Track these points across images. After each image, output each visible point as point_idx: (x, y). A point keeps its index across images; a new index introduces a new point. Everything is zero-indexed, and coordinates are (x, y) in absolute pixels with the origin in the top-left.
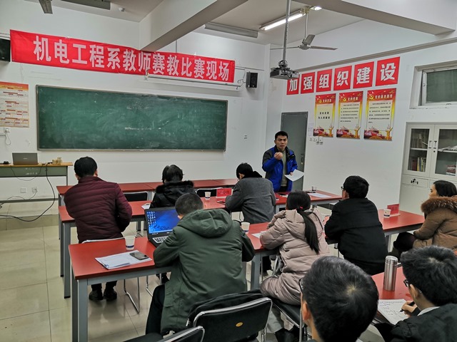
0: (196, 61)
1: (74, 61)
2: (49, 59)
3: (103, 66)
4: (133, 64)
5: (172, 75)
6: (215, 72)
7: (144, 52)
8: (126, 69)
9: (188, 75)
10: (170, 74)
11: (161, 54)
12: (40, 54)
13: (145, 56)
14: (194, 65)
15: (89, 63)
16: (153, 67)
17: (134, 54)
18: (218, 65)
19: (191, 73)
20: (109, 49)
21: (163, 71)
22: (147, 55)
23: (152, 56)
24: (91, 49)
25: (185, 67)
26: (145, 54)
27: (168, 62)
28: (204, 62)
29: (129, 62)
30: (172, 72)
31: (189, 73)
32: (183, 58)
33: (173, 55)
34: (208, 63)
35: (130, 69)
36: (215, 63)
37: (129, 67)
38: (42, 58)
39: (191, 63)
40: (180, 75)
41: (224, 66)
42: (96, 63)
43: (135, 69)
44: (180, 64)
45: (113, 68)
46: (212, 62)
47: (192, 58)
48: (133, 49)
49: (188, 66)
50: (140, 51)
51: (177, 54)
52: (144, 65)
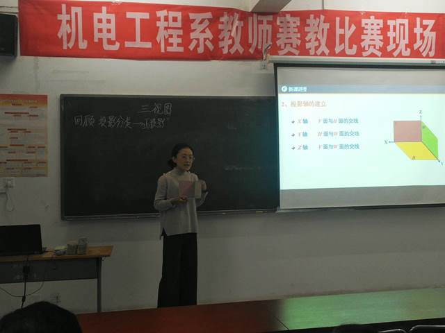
0: (364, 21)
1: (128, 44)
2: (83, 45)
3: (181, 49)
4: (238, 40)
5: (315, 55)
6: (407, 41)
7: (259, 14)
8: (225, 51)
9: (348, 52)
10: (312, 52)
11: (293, 14)
12: (69, 36)
13: (260, 22)
14: (360, 30)
15: (156, 44)
16: (278, 43)
17: (240, 19)
18: (412, 25)
19: (355, 47)
20: (192, 16)
21: (298, 48)
22: (265, 19)
23: (275, 20)
24: (159, 19)
25: (342, 37)
26: (260, 18)
28: (381, 22)
29: (230, 37)
30: (317, 48)
31: (351, 47)
32: (338, 19)
33: (317, 14)
35: (233, 51)
36: (406, 21)
37: (231, 46)
38: (71, 45)
39: (353, 28)
40: (332, 54)
41: (425, 27)
42: (168, 44)
43: (241, 50)
44: (332, 32)
45: (201, 50)
46: (399, 21)
47: (356, 17)
48: (238, 11)
49: (348, 34)
50: (252, 14)
51: (324, 12)
52: (260, 40)
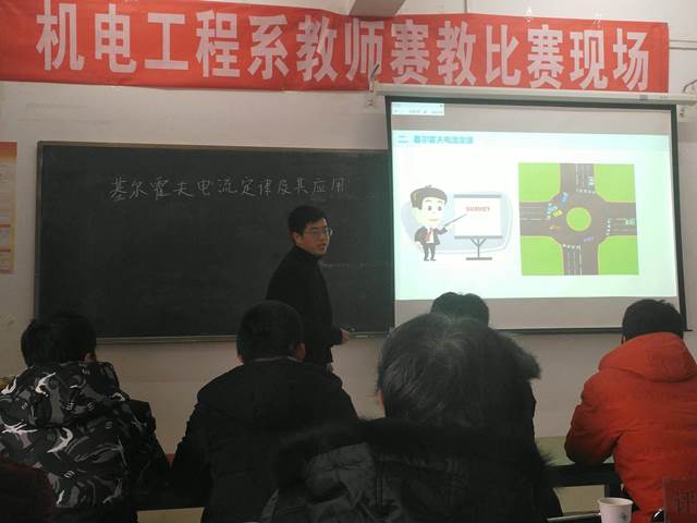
0: (532, 33)
1: (150, 64)
2: (77, 63)
3: (236, 73)
4: (327, 60)
5: (454, 84)
6: (602, 66)
7: (362, 18)
8: (307, 77)
9: (506, 79)
10: (449, 79)
11: (418, 19)
12: (55, 50)
13: (364, 32)
14: (525, 48)
15: (196, 66)
16: (394, 65)
17: (332, 26)
18: (610, 40)
19: (518, 73)
20: (254, 20)
21: (424, 73)
22: (372, 27)
23: (388, 28)
24: (201, 25)
25: (497, 57)
26: (364, 25)
27: (439, 44)
28: (559, 34)
29: (316, 55)
30: (456, 74)
31: (511, 73)
32: (489, 29)
33: (456, 20)
34: (575, 36)
35: (319, 76)
36: (600, 34)
37: (316, 69)
38: (58, 63)
39: (515, 42)
40: (481, 82)
41: (631, 44)
42: (214, 64)
43: (333, 75)
44: (480, 49)
45: (267, 74)
46: (589, 33)
47: (519, 26)
48: (328, 14)
49: (507, 52)
50: (350, 18)
51: (467, 17)
52: (364, 60)
